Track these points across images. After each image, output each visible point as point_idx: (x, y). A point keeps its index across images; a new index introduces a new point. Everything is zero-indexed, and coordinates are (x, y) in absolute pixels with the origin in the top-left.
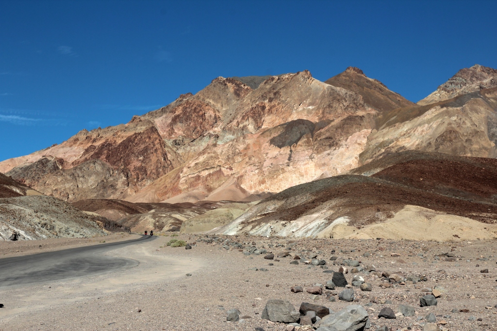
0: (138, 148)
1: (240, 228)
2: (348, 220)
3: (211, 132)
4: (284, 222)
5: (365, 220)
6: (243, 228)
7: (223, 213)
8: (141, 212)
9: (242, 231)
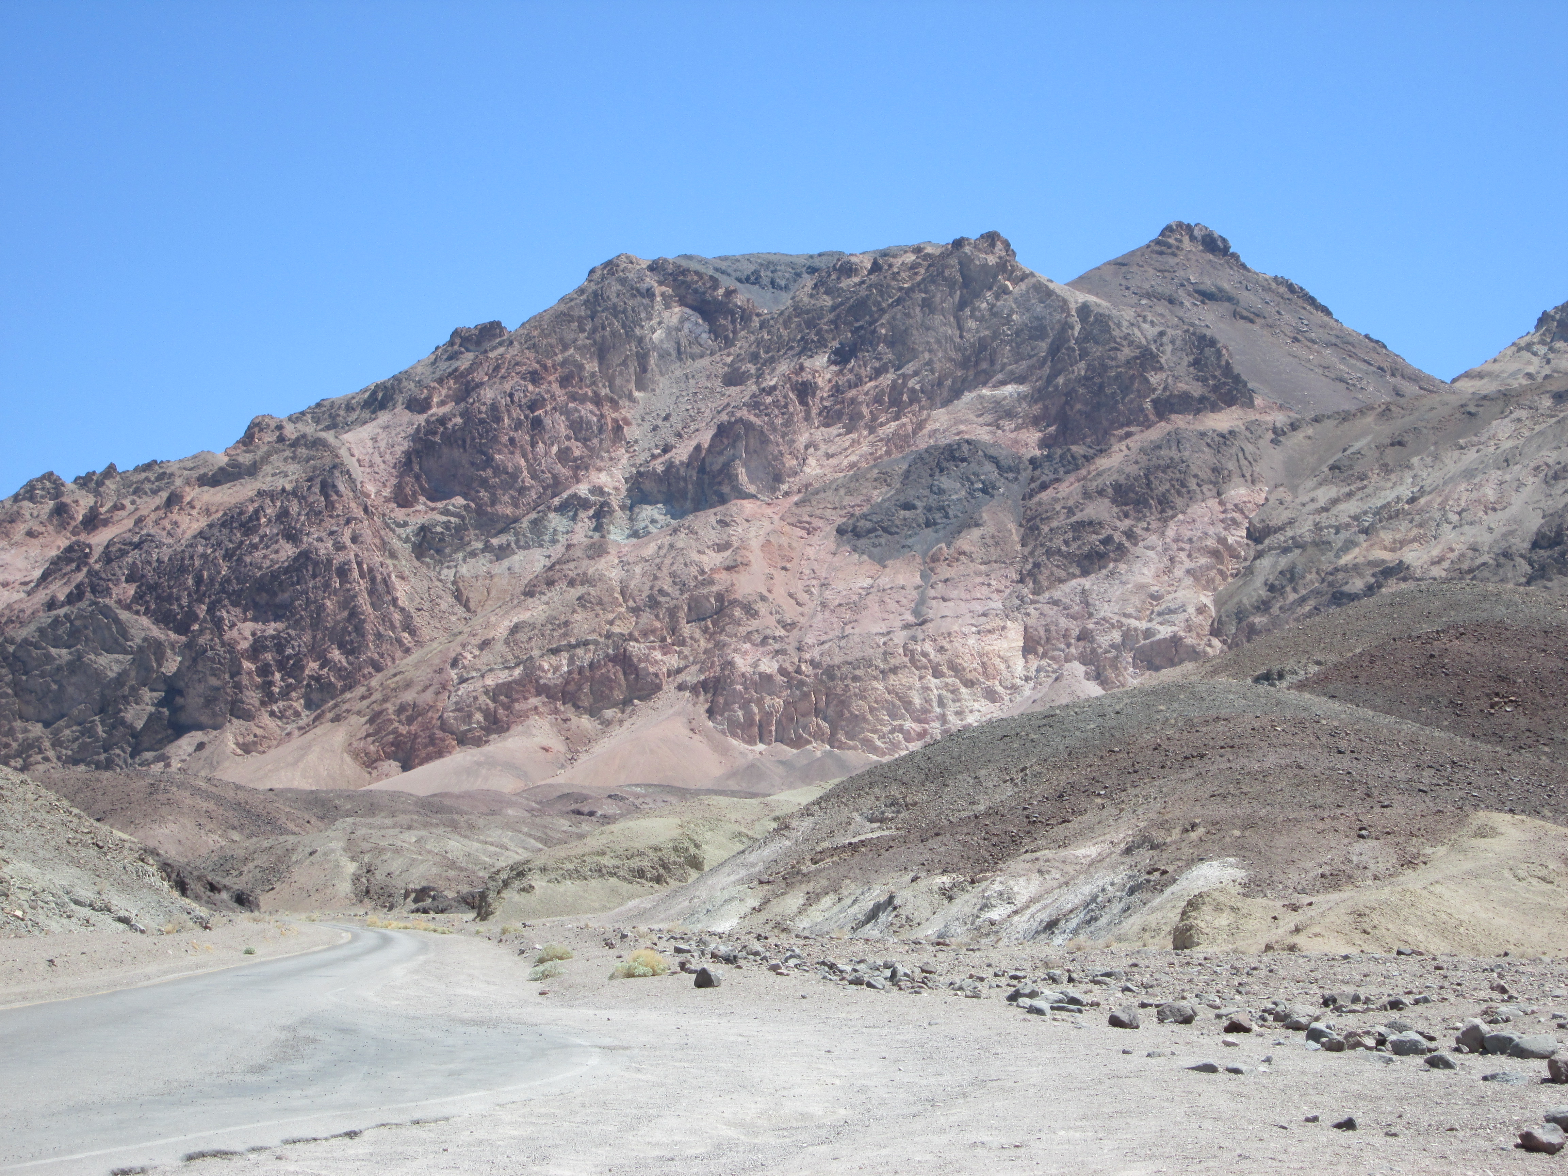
0: (273, 556)
1: (753, 902)
2: (1241, 874)
3: (582, 489)
4: (946, 880)
5: (1312, 874)
6: (767, 901)
7: (661, 839)
8: (291, 826)
9: (762, 917)
